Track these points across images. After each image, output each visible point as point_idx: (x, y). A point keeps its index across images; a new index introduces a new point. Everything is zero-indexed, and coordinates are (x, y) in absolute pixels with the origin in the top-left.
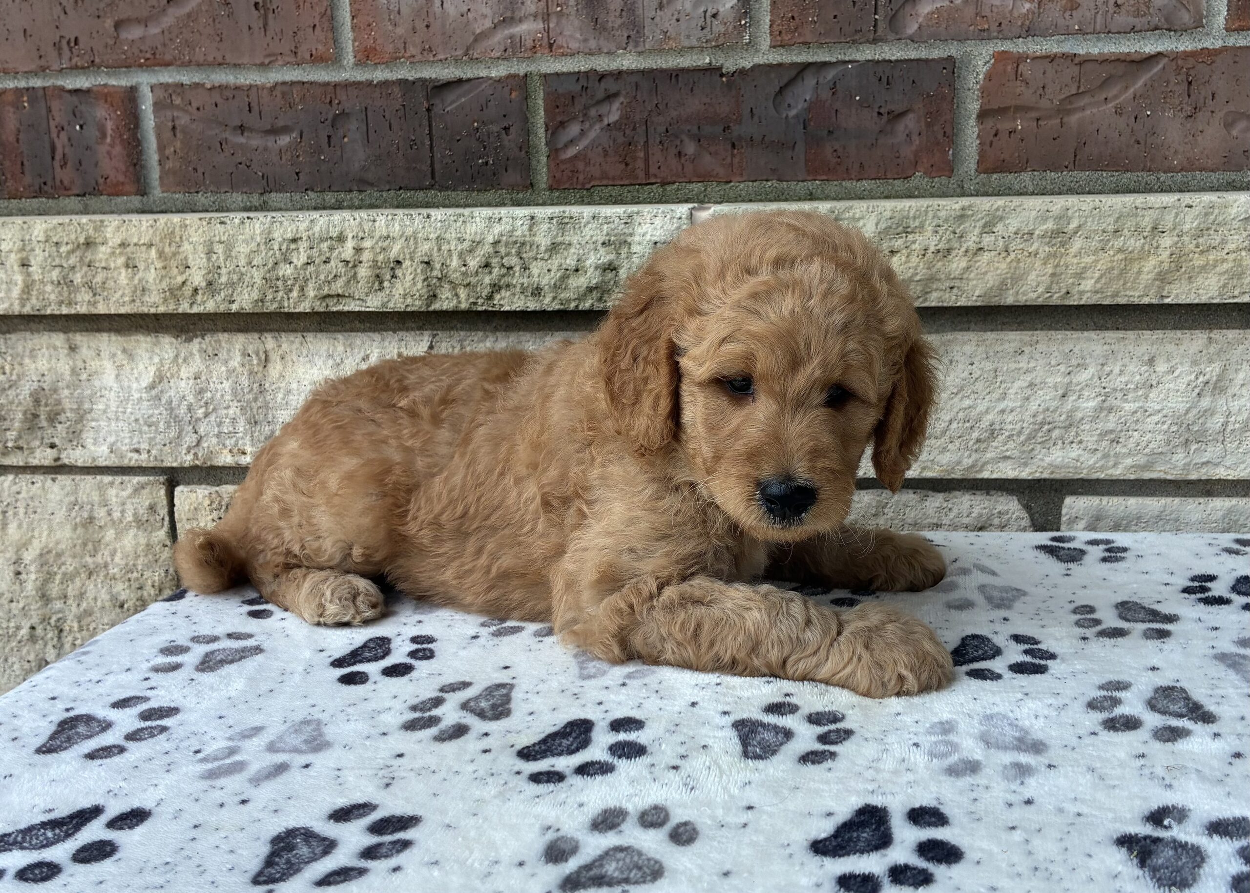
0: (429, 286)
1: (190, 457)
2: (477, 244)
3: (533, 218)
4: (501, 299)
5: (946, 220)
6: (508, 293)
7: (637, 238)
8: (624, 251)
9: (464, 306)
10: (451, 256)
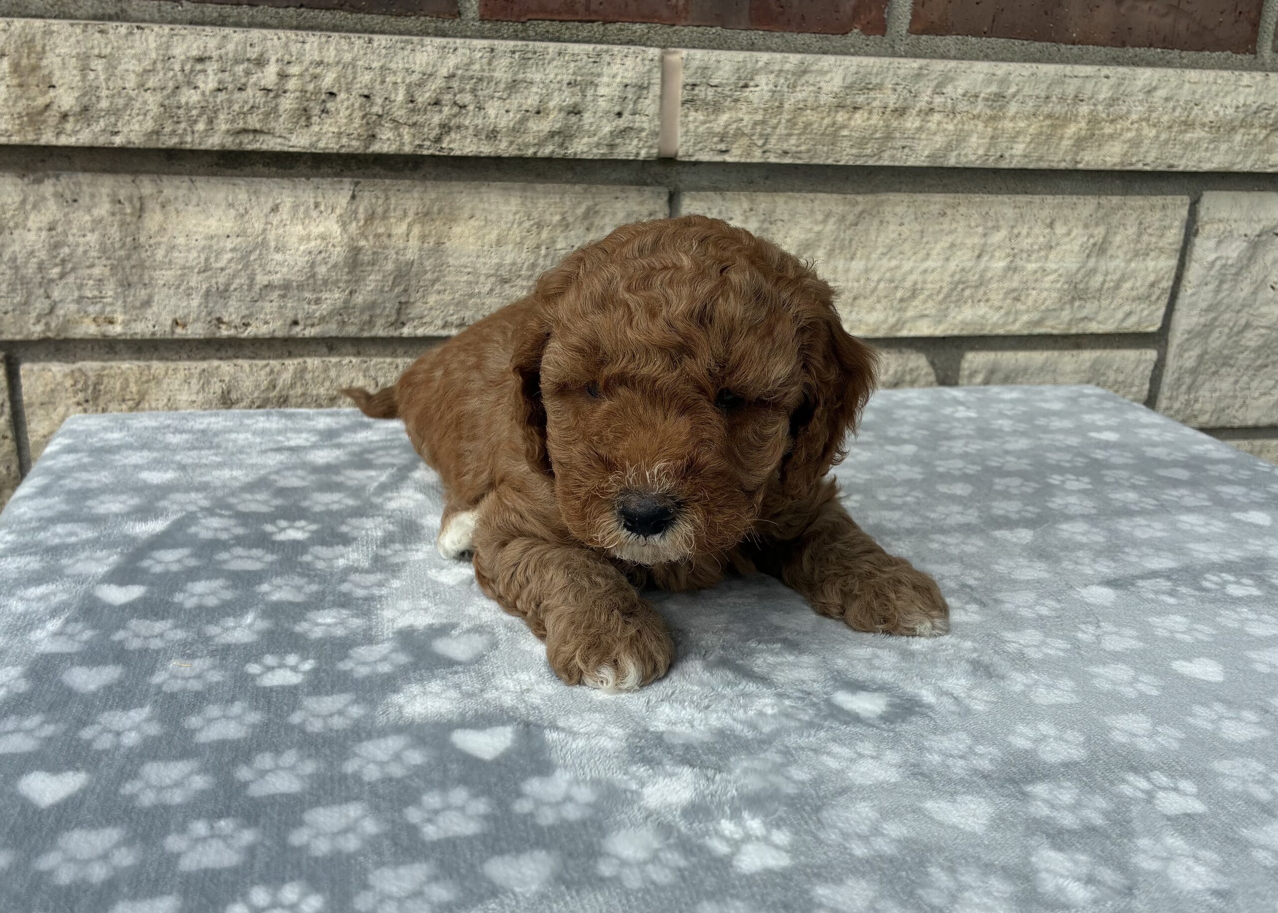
0: (368, 124)
1: (39, 328)
2: (428, 76)
3: (492, 50)
4: (450, 142)
5: (904, 79)
6: (458, 137)
7: (605, 79)
8: (590, 93)
9: (408, 149)
10: (396, 89)
